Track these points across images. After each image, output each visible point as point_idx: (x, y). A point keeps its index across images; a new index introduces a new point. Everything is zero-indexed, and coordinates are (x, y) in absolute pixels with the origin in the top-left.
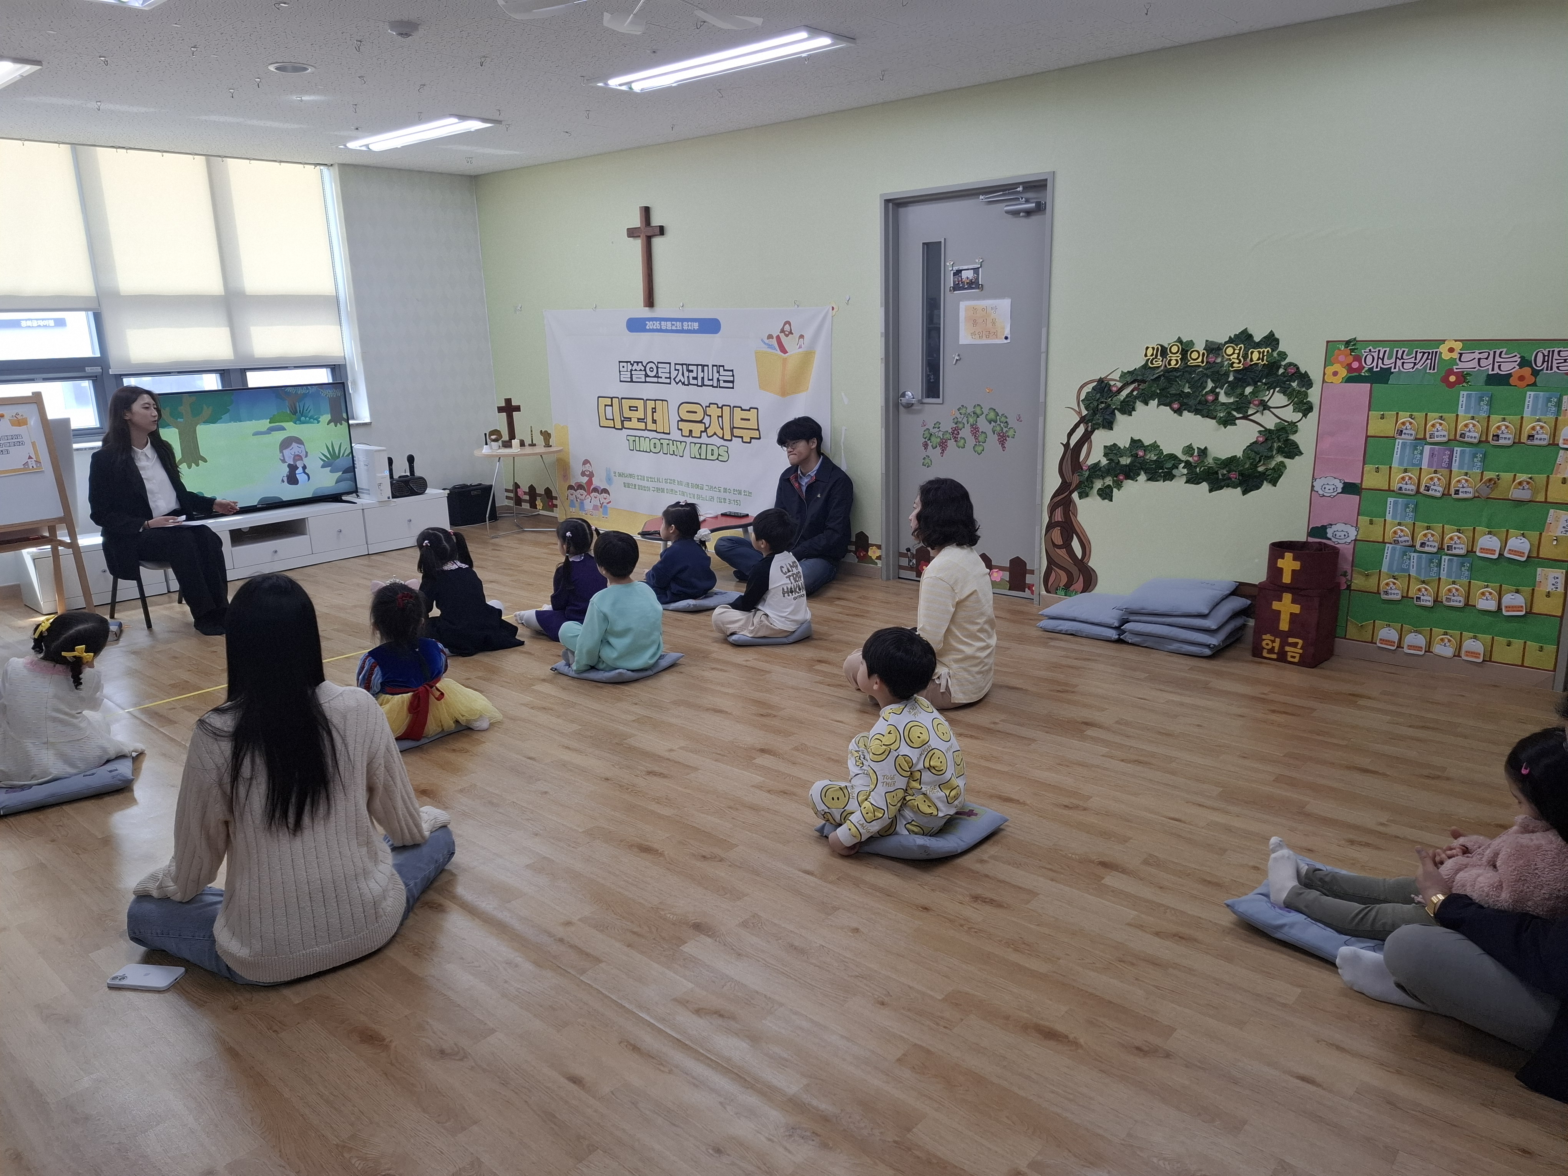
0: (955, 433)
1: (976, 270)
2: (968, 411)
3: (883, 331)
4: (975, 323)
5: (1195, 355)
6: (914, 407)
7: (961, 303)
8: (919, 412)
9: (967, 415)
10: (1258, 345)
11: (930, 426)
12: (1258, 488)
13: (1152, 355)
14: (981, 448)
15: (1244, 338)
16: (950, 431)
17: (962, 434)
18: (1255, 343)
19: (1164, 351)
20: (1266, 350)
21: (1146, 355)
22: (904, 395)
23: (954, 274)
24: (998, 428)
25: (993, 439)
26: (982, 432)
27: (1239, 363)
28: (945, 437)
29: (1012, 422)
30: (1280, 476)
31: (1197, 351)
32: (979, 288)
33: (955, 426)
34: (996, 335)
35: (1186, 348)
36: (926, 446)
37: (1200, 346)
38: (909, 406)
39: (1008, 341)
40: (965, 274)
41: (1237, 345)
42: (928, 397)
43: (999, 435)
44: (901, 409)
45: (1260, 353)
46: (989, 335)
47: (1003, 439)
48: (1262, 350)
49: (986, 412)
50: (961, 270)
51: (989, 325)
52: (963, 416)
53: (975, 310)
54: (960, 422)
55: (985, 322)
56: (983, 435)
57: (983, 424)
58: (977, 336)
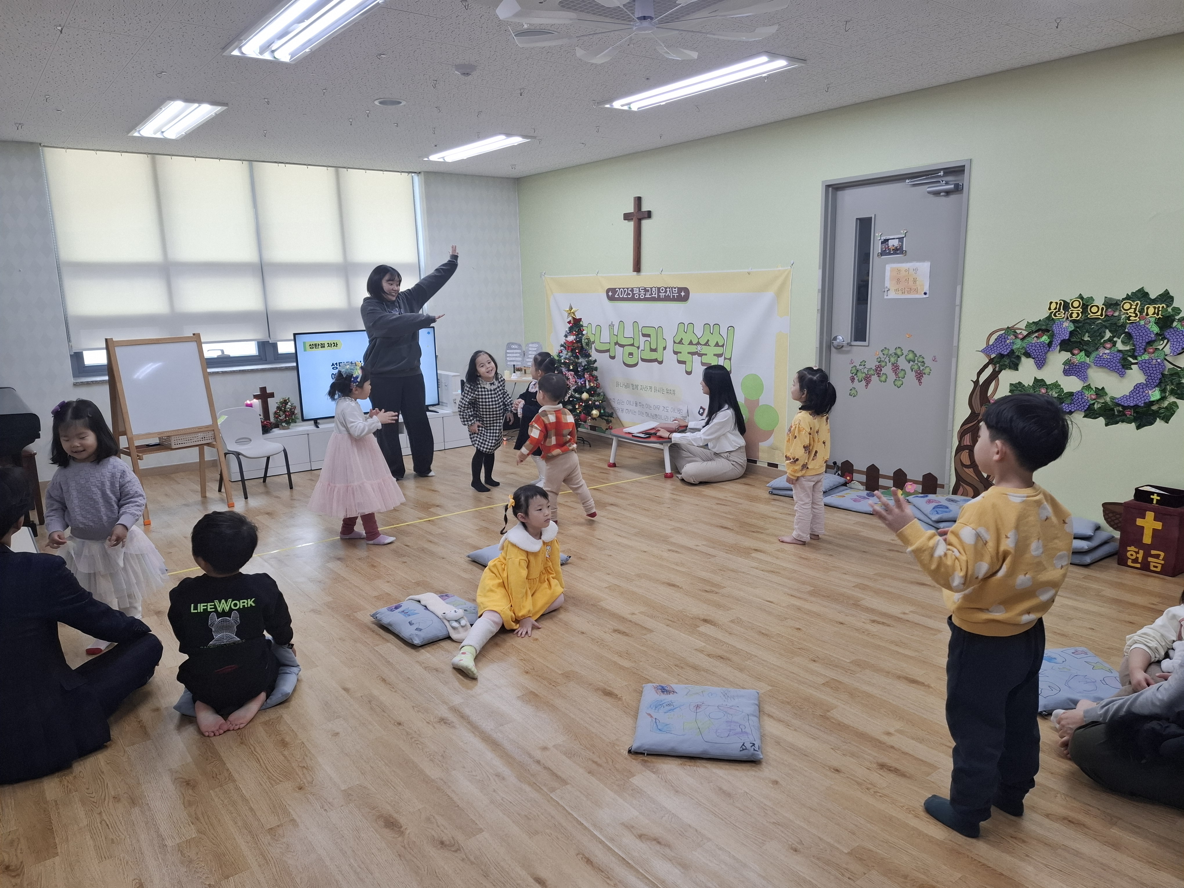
0: (878, 370)
1: (901, 239)
2: (890, 352)
3: (820, 288)
4: (898, 281)
5: (1094, 309)
6: (843, 349)
7: (887, 265)
8: (848, 352)
9: (889, 356)
10: (1154, 302)
11: (857, 364)
12: (1151, 424)
13: (1055, 309)
14: (901, 383)
15: (1141, 295)
16: (874, 368)
17: (884, 370)
18: (1150, 299)
19: (1066, 306)
20: (1161, 306)
21: (1050, 309)
22: (835, 338)
23: (882, 243)
24: (916, 367)
25: (911, 376)
26: (902, 370)
27: (1135, 317)
28: (870, 373)
29: (928, 362)
30: (1172, 414)
31: (1098, 307)
32: (902, 253)
33: (878, 364)
34: (916, 291)
35: (1086, 304)
36: (853, 379)
37: (1099, 302)
38: (840, 348)
39: (927, 296)
40: (891, 243)
41: (1133, 301)
42: (856, 340)
43: (916, 372)
44: (833, 350)
45: (1155, 308)
46: (910, 291)
47: (919, 375)
48: (1157, 306)
49: (905, 353)
50: (888, 240)
51: (911, 283)
52: (885, 356)
53: (899, 271)
54: (883, 361)
55: (907, 280)
56: (903, 372)
57: (902, 363)
58: (900, 292)
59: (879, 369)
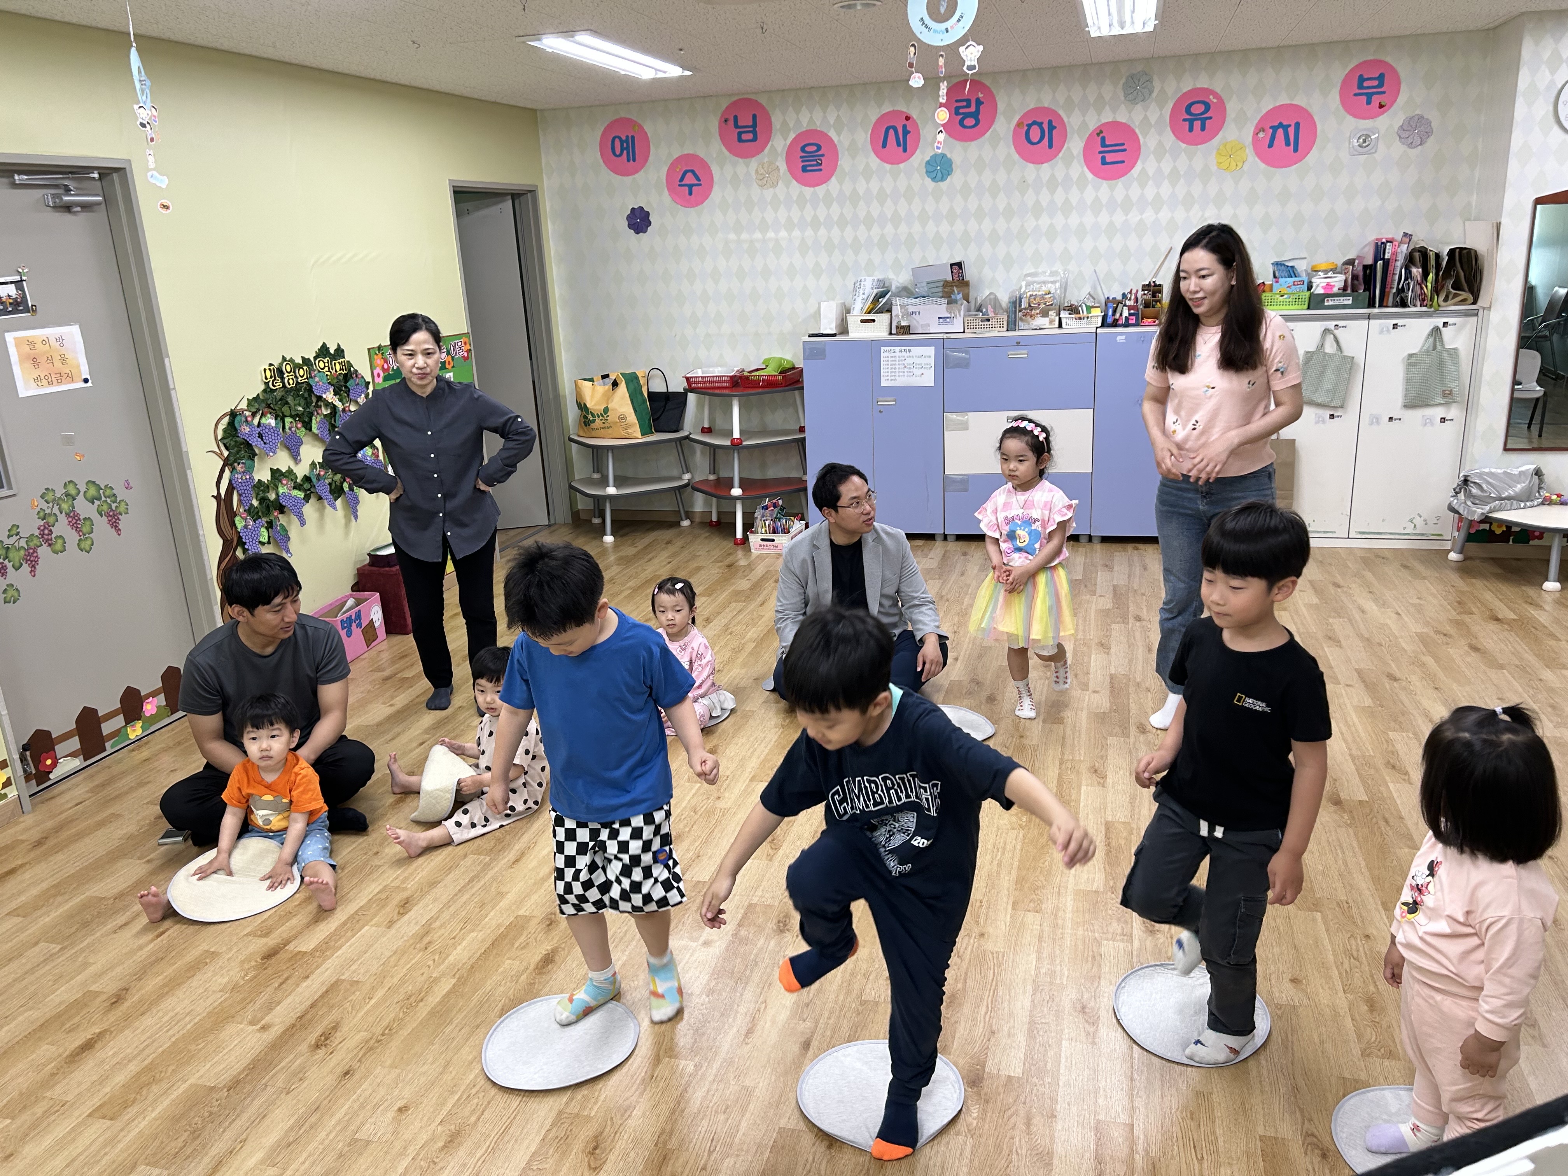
0: (46, 535)
1: (18, 284)
2: (58, 495)
4: (35, 362)
5: (301, 372)
9: (57, 501)
10: (335, 357)
14: (89, 542)
16: (37, 532)
17: (56, 531)
20: (341, 361)
24: (105, 507)
25: (101, 524)
26: (85, 519)
28: (32, 544)
29: (121, 493)
31: (302, 369)
33: (42, 523)
34: (70, 377)
39: (89, 384)
40: (4, 291)
43: (108, 515)
46: (61, 377)
47: (114, 520)
49: (83, 489)
51: (58, 364)
52: (51, 505)
53: (31, 343)
54: (50, 515)
55: (50, 360)
56: (88, 523)
57: (84, 508)
58: (44, 382)
59: (46, 532)
